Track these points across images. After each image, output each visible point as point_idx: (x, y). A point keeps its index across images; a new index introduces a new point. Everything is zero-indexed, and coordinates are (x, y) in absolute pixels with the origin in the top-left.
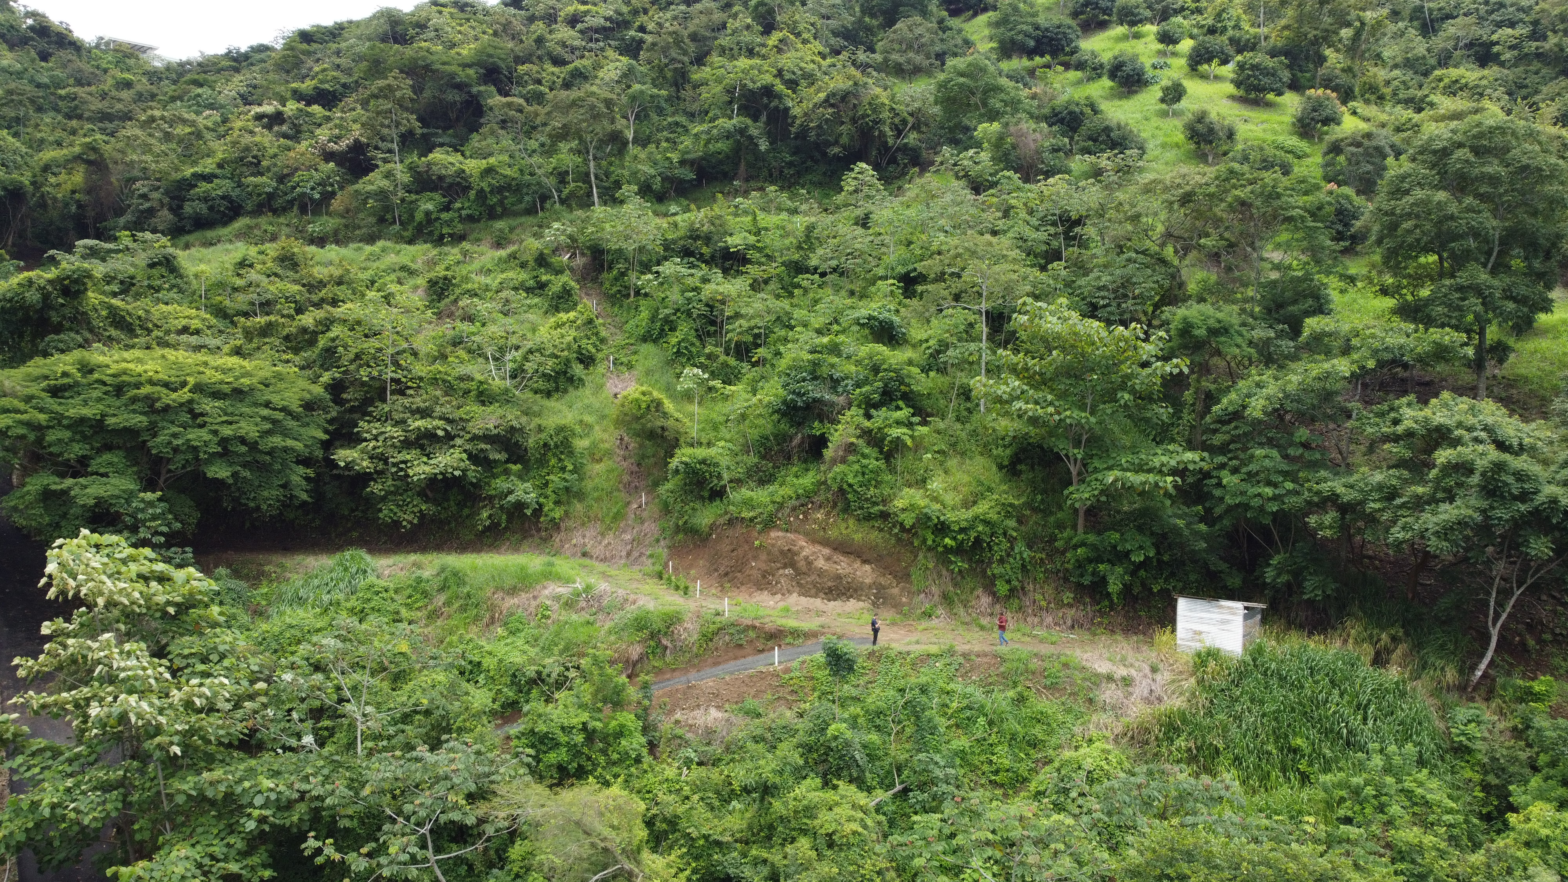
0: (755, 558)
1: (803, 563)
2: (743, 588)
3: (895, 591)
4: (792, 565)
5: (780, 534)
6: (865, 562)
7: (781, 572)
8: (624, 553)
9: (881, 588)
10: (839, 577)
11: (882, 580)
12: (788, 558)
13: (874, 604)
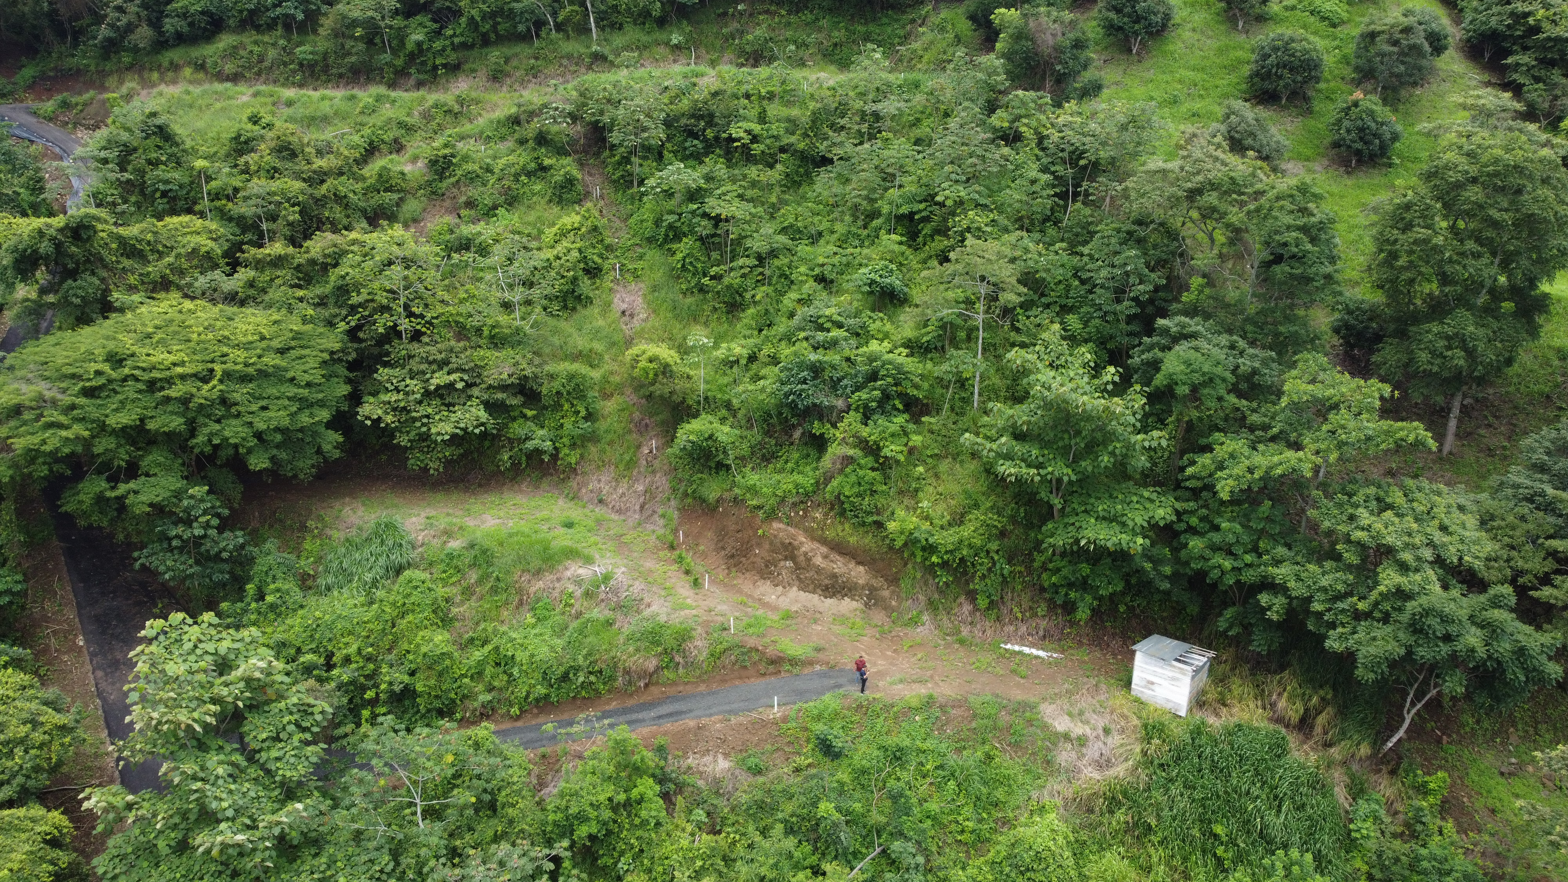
0: (759, 545)
1: (802, 558)
2: (748, 575)
3: (886, 593)
4: (793, 558)
5: (781, 526)
6: (859, 563)
7: (782, 563)
8: (637, 507)
9: (873, 589)
10: (834, 576)
11: (875, 583)
12: (789, 551)
13: (866, 604)
